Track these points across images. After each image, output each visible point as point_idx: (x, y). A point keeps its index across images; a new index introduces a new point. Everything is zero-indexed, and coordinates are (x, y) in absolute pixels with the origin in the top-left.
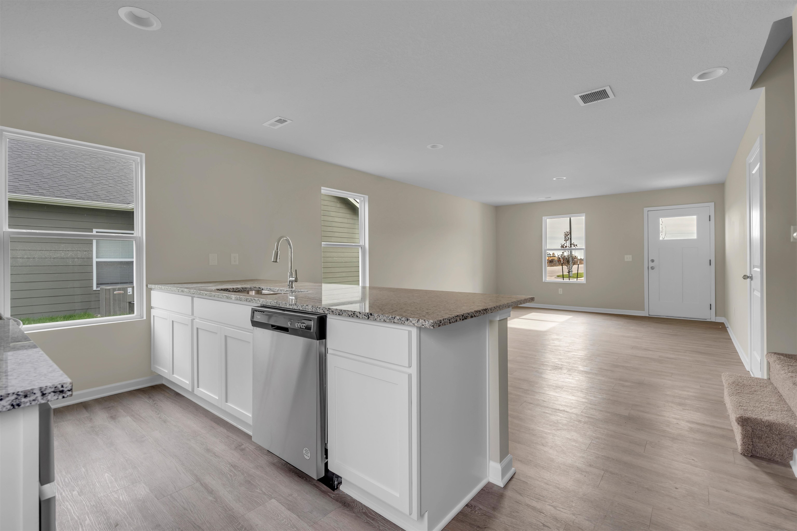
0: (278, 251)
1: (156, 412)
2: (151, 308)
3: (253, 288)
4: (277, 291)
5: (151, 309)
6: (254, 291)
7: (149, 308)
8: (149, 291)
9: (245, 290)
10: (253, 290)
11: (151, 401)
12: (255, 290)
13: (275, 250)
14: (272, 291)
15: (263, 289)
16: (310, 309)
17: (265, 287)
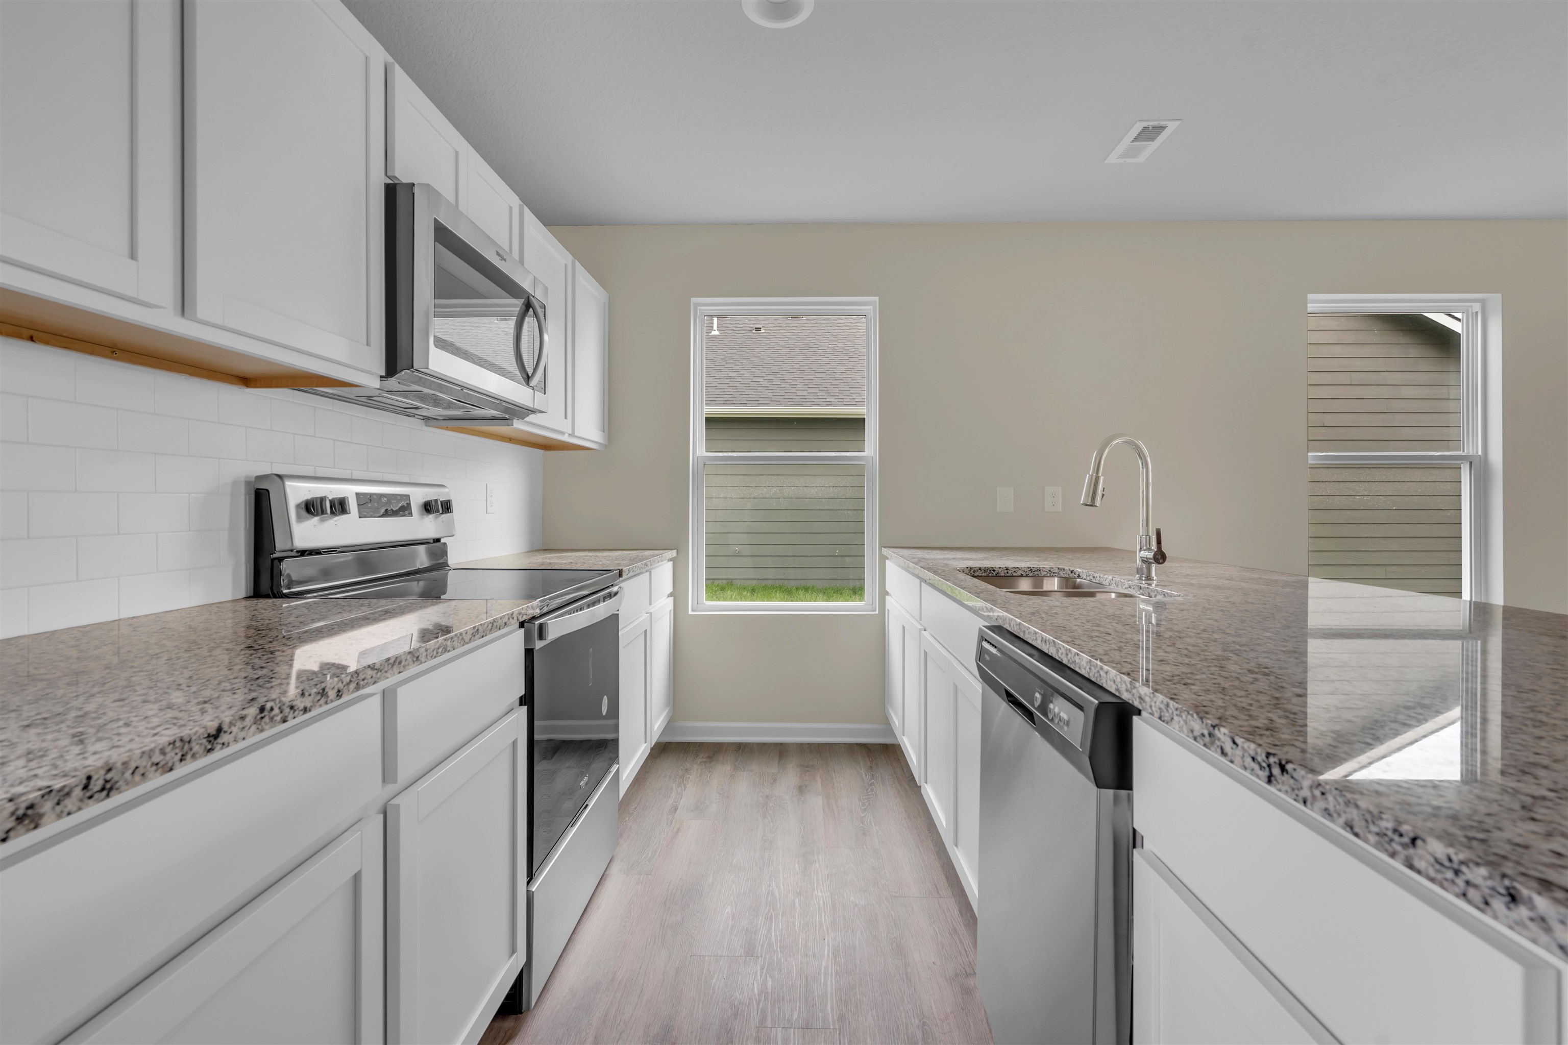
0: (1100, 475)
1: (863, 804)
2: (887, 594)
3: (1056, 571)
4: (1108, 584)
5: (886, 596)
6: (1056, 579)
7: (884, 593)
8: (883, 559)
9: (1036, 573)
10: (1053, 577)
11: (868, 776)
12: (1061, 577)
13: (1091, 474)
14: (1097, 582)
15: (1081, 575)
16: (1085, 669)
17: (1084, 571)
